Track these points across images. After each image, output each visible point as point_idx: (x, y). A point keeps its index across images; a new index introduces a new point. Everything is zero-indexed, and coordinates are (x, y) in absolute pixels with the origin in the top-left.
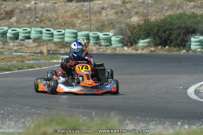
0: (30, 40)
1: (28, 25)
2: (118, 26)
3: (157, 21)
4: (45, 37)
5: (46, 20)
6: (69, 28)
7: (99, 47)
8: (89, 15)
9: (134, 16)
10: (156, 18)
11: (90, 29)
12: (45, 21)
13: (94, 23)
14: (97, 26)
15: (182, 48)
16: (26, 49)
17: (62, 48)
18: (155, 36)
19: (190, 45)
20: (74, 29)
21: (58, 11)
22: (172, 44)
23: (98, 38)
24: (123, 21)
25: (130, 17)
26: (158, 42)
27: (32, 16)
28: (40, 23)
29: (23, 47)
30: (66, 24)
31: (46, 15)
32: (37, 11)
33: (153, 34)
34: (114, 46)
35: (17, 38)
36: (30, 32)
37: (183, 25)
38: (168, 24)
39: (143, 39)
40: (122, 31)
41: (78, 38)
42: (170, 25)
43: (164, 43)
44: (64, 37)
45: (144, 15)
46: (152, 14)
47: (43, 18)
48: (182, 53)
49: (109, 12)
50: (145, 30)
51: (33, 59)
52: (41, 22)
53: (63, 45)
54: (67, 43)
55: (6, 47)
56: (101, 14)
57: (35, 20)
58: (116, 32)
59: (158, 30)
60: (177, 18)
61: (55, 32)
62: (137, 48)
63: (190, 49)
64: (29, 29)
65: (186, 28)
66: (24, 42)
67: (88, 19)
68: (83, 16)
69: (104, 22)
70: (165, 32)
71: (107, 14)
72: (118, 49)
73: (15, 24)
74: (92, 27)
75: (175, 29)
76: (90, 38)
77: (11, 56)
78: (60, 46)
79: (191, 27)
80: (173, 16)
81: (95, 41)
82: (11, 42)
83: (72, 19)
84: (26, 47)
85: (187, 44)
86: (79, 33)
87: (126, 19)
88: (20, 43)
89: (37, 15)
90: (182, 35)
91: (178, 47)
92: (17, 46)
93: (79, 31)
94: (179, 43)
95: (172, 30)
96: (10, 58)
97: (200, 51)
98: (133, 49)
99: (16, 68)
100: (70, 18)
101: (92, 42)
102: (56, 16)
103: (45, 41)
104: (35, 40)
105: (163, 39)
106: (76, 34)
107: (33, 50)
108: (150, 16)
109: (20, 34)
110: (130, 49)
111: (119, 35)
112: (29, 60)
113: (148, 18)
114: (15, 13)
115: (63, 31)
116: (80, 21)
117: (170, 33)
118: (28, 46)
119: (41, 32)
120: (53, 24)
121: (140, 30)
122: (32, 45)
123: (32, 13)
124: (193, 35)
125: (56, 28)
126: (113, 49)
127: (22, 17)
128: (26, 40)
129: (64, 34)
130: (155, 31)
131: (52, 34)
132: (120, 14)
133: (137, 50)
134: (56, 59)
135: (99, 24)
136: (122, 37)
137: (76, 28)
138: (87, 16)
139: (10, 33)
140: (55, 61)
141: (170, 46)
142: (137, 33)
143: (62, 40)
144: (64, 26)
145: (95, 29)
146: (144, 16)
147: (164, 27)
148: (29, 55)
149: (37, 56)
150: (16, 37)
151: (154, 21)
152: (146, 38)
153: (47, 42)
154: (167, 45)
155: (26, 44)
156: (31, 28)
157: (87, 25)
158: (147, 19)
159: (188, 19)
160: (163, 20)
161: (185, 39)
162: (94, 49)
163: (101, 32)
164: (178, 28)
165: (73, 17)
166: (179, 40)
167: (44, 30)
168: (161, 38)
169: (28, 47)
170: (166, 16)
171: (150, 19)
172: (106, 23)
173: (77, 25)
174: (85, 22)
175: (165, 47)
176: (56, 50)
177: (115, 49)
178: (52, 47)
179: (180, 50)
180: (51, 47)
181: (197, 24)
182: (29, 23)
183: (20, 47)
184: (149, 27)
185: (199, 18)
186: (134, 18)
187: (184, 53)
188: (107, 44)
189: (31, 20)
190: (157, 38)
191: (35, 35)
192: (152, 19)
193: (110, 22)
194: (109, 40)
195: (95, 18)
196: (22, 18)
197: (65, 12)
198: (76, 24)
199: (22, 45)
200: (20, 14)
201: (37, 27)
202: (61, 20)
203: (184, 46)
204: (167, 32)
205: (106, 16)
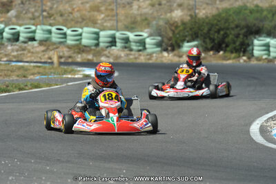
0: (34, 42)
1: (32, 22)
2: (154, 22)
3: (207, 17)
4: (55, 38)
5: (57, 14)
6: (87, 26)
7: (128, 52)
8: (115, 8)
9: (177, 10)
10: (206, 13)
11: (117, 26)
12: (55, 16)
13: (122, 18)
14: (125, 23)
15: (242, 54)
16: (29, 55)
17: (79, 53)
18: (205, 38)
19: (253, 49)
20: (94, 27)
21: (73, 2)
22: (228, 49)
23: (127, 40)
24: (162, 17)
25: (171, 11)
26: (209, 46)
27: (37, 8)
28: (48, 19)
29: (25, 52)
30: (83, 19)
31: (57, 7)
32: (44, 2)
33: (201, 35)
34: (149, 51)
35: (17, 40)
36: (34, 32)
37: (243, 23)
38: (223, 22)
39: (188, 42)
40: (160, 30)
41: (101, 39)
42: (225, 23)
43: (217, 47)
44: (81, 39)
45: (190, 7)
46: (201, 6)
47: (52, 12)
48: (242, 61)
49: (143, 4)
50: (191, 29)
51: (39, 73)
52: (50, 17)
53: (80, 49)
54: (85, 46)
55: (2, 51)
56: (131, 7)
57: (41, 14)
58: (152, 32)
59: (210, 30)
60: (234, 13)
61: (69, 32)
62: (181, 54)
63: (253, 56)
64: (33, 28)
65: (247, 27)
66: (26, 45)
67: (114, 13)
68: (106, 9)
69: (135, 18)
70: (218, 32)
71: (139, 7)
72: (154, 55)
73: (14, 20)
74: (120, 24)
75: (233, 29)
76: (117, 40)
77: (9, 67)
78: (76, 51)
79: (254, 25)
80: (229, 10)
81: (123, 45)
82: (9, 45)
83: (92, 13)
84: (29, 52)
85: (248, 49)
86: (102, 33)
87: (166, 13)
88: (20, 47)
89: (44, 7)
90: (241, 36)
91: (236, 52)
92: (17, 51)
93: (101, 30)
94: (237, 48)
95: (228, 29)
96: (8, 70)
97: (266, 59)
98: (175, 55)
99: (16, 87)
100: (89, 12)
101: (119, 44)
102: (70, 10)
103: (54, 44)
104: (42, 42)
105: (216, 42)
106: (97, 34)
107: (39, 56)
108: (198, 9)
109: (21, 35)
110: (171, 55)
111: (156, 36)
112: (33, 74)
113: (195, 13)
114: (14, 4)
115: (80, 30)
116: (103, 16)
117: (226, 33)
118: (32, 50)
119: (50, 32)
120: (67, 20)
121: (185, 29)
122: (38, 49)
123: (37, 4)
124: (257, 36)
125: (69, 25)
126: (148, 55)
127: (24, 10)
128: (30, 43)
129: (81, 35)
130: (205, 31)
131: (65, 34)
132: (157, 6)
133: (180, 56)
134: (70, 73)
135: (129, 20)
136: (159, 38)
137: (98, 25)
138: (113, 10)
139: (8, 33)
140: (70, 76)
141: (225, 51)
142: (181, 34)
143: (78, 42)
144: (81, 22)
145: (123, 26)
146: (189, 10)
147: (217, 25)
148: (34, 66)
149: (45, 68)
150: (16, 37)
151: (204, 16)
152: (193, 40)
153: (58, 45)
154: (222, 50)
155: (29, 47)
156: (36, 26)
157: (112, 22)
158: (193, 14)
159: (249, 14)
160: (216, 15)
161: (246, 41)
162: (123, 55)
163: (132, 32)
164: (237, 26)
165: (94, 11)
166: (238, 43)
167: (54, 29)
168: (213, 40)
169: (32, 53)
170: (221, 11)
171: (198, 13)
172: (139, 19)
173: (99, 22)
174: (109, 18)
175: (219, 52)
176: (70, 57)
177: (151, 55)
178: (65, 52)
179: (239, 57)
180: (63, 51)
181: (261, 21)
182: (34, 19)
183: (22, 52)
184: (197, 25)
185: (265, 13)
186: (176, 12)
187: (245, 61)
188: (140, 48)
189: (37, 14)
190: (208, 40)
191: (41, 35)
192: (201, 14)
193: (144, 18)
194: (142, 43)
195: (123, 12)
196: (24, 12)
197: (82, 3)
198: (97, 20)
199: (24, 50)
200: (22, 6)
201: (44, 24)
202: (76, 15)
203: (245, 52)
204: (222, 33)
205: (138, 10)
